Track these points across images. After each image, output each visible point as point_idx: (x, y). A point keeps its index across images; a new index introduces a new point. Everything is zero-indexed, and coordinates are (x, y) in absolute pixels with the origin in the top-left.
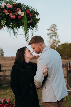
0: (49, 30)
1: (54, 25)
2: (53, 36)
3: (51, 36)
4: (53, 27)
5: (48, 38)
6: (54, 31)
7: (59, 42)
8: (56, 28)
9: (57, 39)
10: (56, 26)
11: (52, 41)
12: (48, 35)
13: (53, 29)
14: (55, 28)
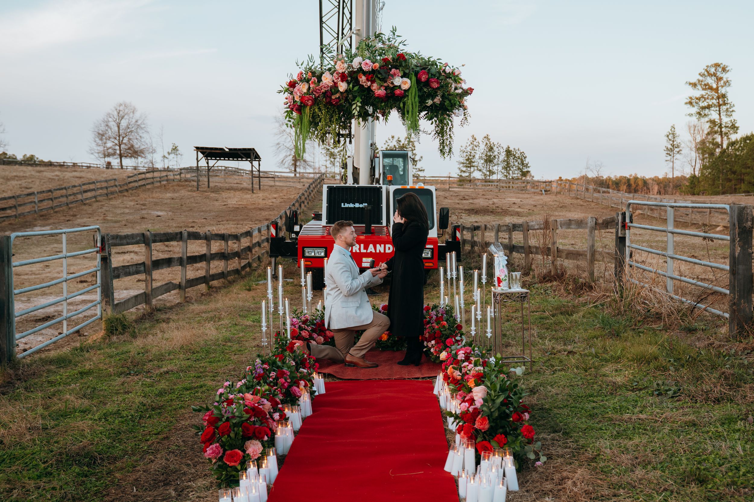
0: (694, 85)
1: (717, 65)
2: (709, 107)
3: (703, 108)
4: (715, 75)
5: (691, 115)
6: (717, 90)
7: (734, 128)
8: (725, 76)
9: (725, 120)
10: (724, 70)
11: (706, 127)
12: (691, 103)
13: (711, 81)
14: (719, 79)
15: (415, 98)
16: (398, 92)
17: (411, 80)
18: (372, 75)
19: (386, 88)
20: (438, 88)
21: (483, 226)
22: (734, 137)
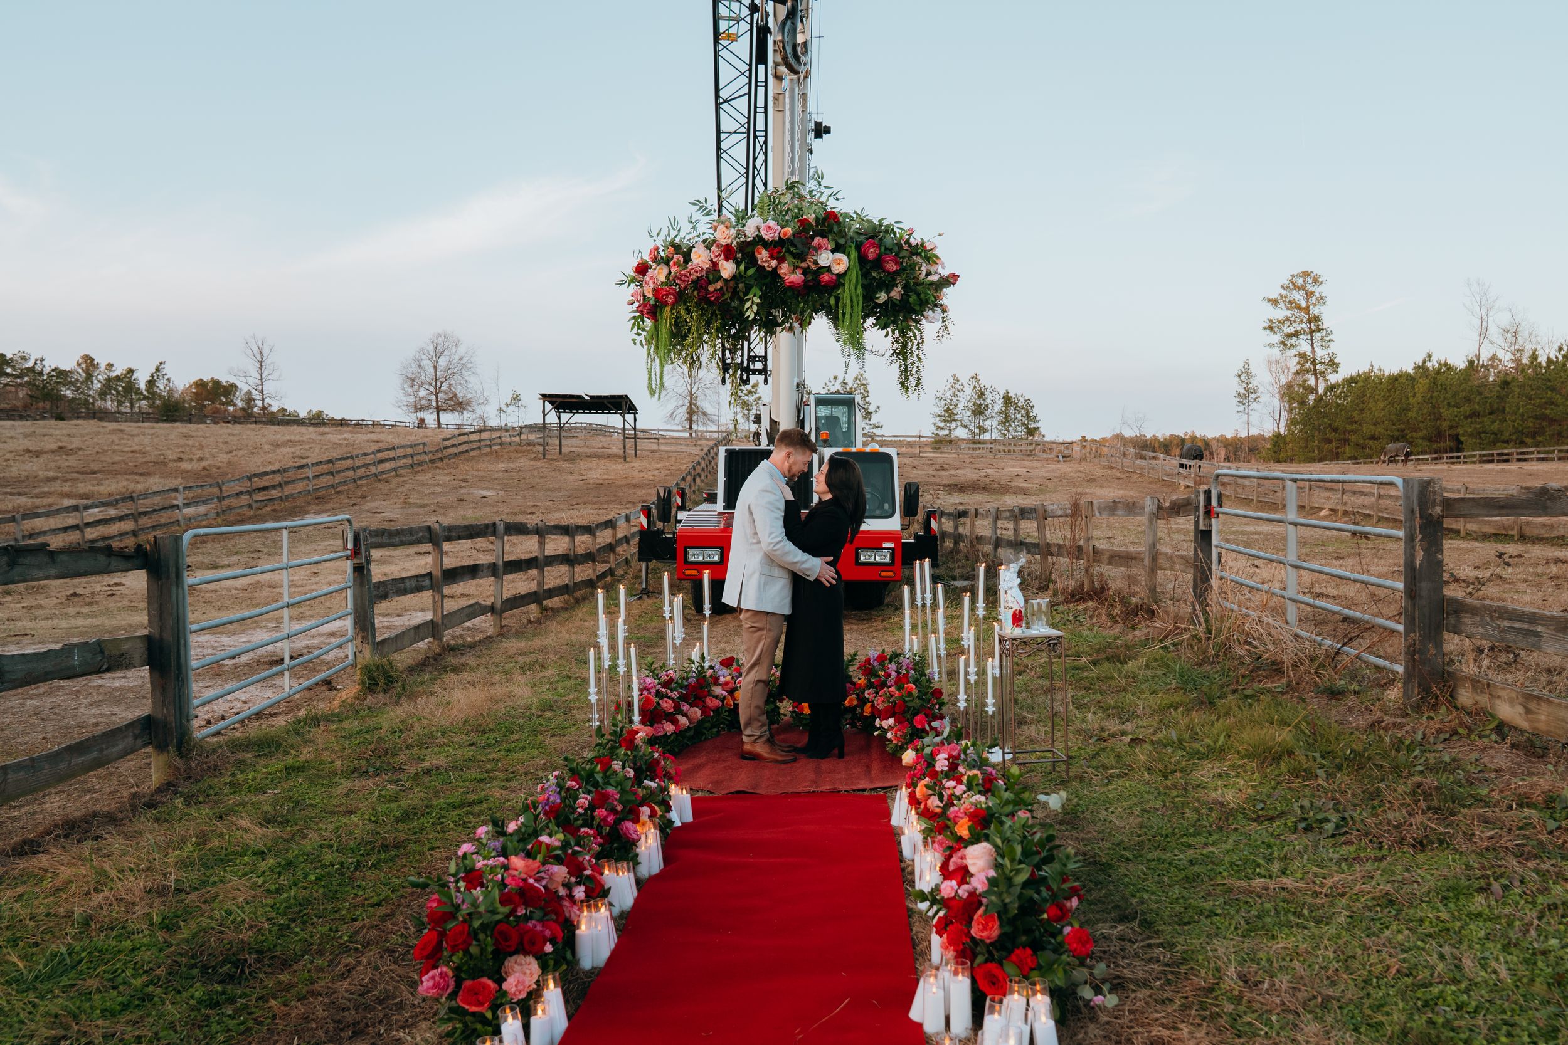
0: (1275, 302)
1: (1306, 274)
2: (1296, 334)
3: (1289, 336)
4: (1303, 288)
5: (1272, 345)
6: (1307, 309)
7: (1333, 365)
8: (1317, 290)
9: (1320, 353)
10: (1316, 281)
11: (1293, 364)
12: (1271, 328)
13: (1298, 297)
14: (1310, 294)
15: (856, 289)
16: (825, 277)
17: (848, 256)
18: (778, 247)
19: (805, 272)
20: (897, 272)
21: (973, 512)
22: (1333, 378)
